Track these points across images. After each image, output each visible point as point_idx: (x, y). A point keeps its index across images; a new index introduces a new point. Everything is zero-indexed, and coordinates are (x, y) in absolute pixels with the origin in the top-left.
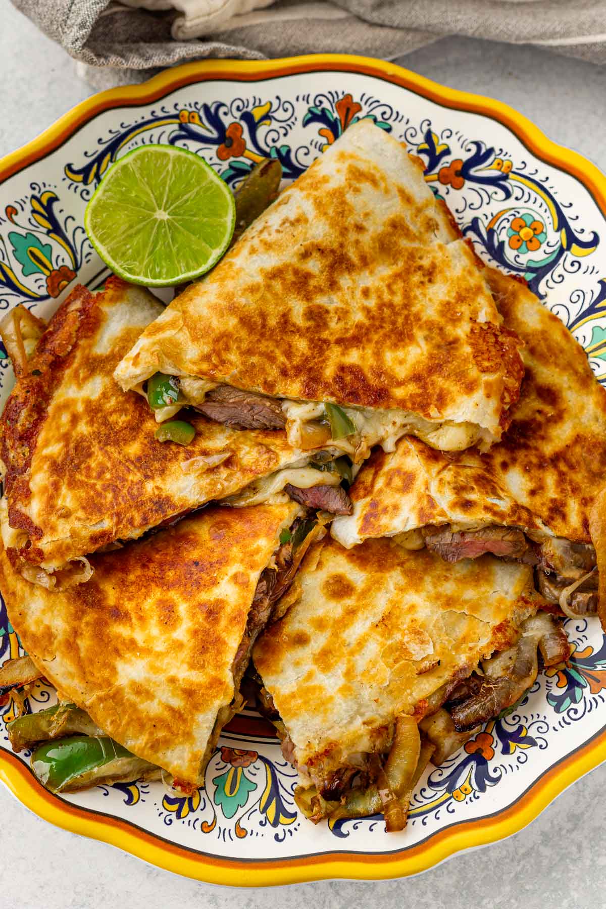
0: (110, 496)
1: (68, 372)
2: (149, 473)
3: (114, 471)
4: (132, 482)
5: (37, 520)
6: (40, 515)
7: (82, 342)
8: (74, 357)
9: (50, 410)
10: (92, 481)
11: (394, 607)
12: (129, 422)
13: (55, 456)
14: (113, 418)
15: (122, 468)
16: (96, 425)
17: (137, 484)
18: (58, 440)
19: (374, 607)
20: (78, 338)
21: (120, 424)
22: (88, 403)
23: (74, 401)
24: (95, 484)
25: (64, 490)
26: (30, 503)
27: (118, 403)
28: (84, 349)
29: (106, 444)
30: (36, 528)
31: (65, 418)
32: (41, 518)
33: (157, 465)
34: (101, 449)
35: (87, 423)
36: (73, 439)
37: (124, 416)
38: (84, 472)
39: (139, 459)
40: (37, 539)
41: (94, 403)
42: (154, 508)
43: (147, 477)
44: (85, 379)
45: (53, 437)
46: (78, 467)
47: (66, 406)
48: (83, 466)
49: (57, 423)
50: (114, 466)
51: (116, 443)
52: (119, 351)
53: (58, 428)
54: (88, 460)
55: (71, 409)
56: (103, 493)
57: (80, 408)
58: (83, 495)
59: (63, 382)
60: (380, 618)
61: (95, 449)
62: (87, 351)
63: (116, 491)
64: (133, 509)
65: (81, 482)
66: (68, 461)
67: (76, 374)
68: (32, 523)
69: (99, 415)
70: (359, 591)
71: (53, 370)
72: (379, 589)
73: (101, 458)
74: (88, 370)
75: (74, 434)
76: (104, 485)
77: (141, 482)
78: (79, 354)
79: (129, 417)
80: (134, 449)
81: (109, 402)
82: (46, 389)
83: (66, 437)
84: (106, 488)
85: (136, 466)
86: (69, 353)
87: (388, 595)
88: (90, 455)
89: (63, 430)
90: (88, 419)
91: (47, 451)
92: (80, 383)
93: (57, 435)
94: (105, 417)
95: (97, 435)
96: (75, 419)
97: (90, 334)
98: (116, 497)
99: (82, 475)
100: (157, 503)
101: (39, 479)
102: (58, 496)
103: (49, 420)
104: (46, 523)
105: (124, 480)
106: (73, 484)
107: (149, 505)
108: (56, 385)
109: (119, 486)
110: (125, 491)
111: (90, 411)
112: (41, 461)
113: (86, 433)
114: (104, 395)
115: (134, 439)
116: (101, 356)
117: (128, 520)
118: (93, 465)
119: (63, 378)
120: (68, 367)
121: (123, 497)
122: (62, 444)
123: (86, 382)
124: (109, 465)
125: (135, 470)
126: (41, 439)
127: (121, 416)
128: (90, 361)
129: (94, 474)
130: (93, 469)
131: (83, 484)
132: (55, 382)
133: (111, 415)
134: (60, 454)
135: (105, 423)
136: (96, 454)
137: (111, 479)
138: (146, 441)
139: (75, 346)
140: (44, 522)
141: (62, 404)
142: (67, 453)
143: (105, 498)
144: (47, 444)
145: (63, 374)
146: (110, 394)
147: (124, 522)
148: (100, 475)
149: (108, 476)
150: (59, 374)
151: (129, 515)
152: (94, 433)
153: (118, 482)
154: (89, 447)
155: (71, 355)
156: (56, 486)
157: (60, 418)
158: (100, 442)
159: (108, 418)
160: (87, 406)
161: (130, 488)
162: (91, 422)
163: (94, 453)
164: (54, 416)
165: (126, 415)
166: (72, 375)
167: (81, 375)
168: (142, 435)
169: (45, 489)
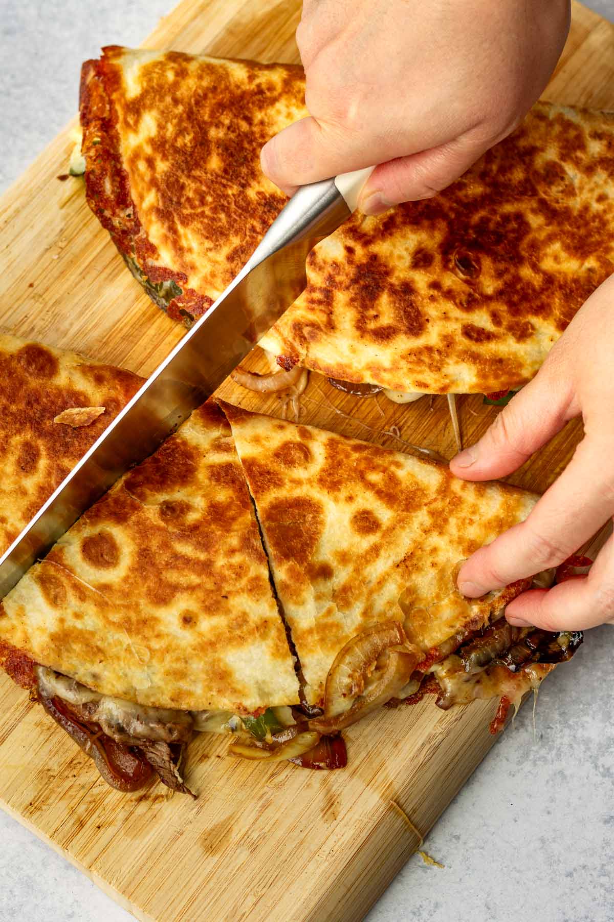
0: (223, 216)
1: (119, 127)
2: (243, 181)
3: (212, 192)
4: (234, 195)
5: (175, 268)
6: (175, 262)
7: (114, 96)
8: (116, 111)
9: (126, 166)
10: (199, 210)
11: (416, 548)
12: (194, 138)
13: (156, 204)
14: (179, 143)
15: (217, 186)
16: (170, 158)
17: (239, 195)
18: (149, 190)
19: (397, 545)
20: (109, 96)
21: (189, 144)
22: (151, 141)
23: (140, 147)
24: (203, 212)
25: (180, 229)
26: (159, 255)
27: (175, 126)
28: (119, 100)
29: (190, 171)
30: (178, 274)
31: (142, 166)
32: (178, 263)
33: (244, 170)
34: (189, 177)
35: (162, 160)
36: (160, 180)
37: (187, 136)
38: (187, 206)
39: (225, 171)
40: (184, 283)
41: (157, 139)
42: (266, 210)
43: (243, 186)
44: (137, 122)
45: (143, 189)
46: (179, 203)
47: (136, 156)
48: (183, 200)
49: (139, 175)
50: (209, 187)
51: (197, 165)
52: (148, 85)
53: (143, 179)
54: (184, 193)
55: (142, 156)
56: (215, 216)
57: (148, 150)
58: (199, 226)
59: (121, 136)
60: (401, 557)
61: (183, 180)
62: (123, 101)
63: (224, 209)
64: (249, 220)
65: (191, 215)
66: (168, 203)
67: (127, 124)
68: (172, 272)
69: (167, 146)
70: (384, 529)
71: (106, 131)
72: (403, 528)
73: (193, 185)
74: (134, 115)
75: (158, 176)
76: (211, 208)
77: (241, 193)
78: (118, 107)
79: (192, 135)
80: (215, 163)
81: (167, 130)
82: (112, 151)
83: (153, 183)
84: (214, 210)
85: (227, 180)
86: (110, 110)
87: (412, 535)
88: (182, 187)
89: (147, 178)
90: (161, 155)
91: (146, 205)
92: (134, 128)
93: (145, 186)
94: (173, 146)
95: (176, 166)
96: (150, 162)
97: (116, 86)
98: (229, 215)
99: (186, 208)
100: (266, 204)
101: (155, 231)
102: (179, 237)
103: (130, 176)
104: (184, 265)
105: (226, 196)
106: (185, 221)
107: (260, 210)
108: (117, 142)
109: (226, 204)
110: (233, 206)
111: (158, 148)
112: (147, 215)
113: (166, 169)
114: (161, 127)
115: (209, 154)
116: (137, 98)
117: (250, 230)
118: (191, 194)
119: (118, 134)
120: (117, 122)
121: (235, 213)
122: (154, 191)
123: (139, 126)
124: (204, 188)
125: (229, 183)
126: (134, 195)
127: (184, 137)
128: (131, 106)
129: (197, 203)
130: (193, 199)
131: (192, 217)
132: (115, 141)
133: (176, 141)
134: (158, 200)
135: (176, 151)
136: (187, 183)
137: (214, 201)
138: (220, 151)
139: (111, 102)
140: (183, 266)
141: (132, 156)
142: (163, 196)
143: (220, 220)
144: (142, 198)
145: (116, 131)
146: (164, 123)
147: (248, 233)
148: (203, 202)
149: (209, 199)
150: (113, 133)
151: (248, 226)
152: (173, 165)
153: (222, 200)
154: (177, 181)
155: (113, 111)
156: (173, 230)
157: (138, 169)
158: (183, 171)
159: (176, 145)
160: (152, 145)
161: (235, 202)
162: (165, 157)
163: (184, 183)
164: (132, 170)
165: (188, 134)
166: (125, 126)
167: (131, 122)
168: (213, 146)
169: (166, 238)
